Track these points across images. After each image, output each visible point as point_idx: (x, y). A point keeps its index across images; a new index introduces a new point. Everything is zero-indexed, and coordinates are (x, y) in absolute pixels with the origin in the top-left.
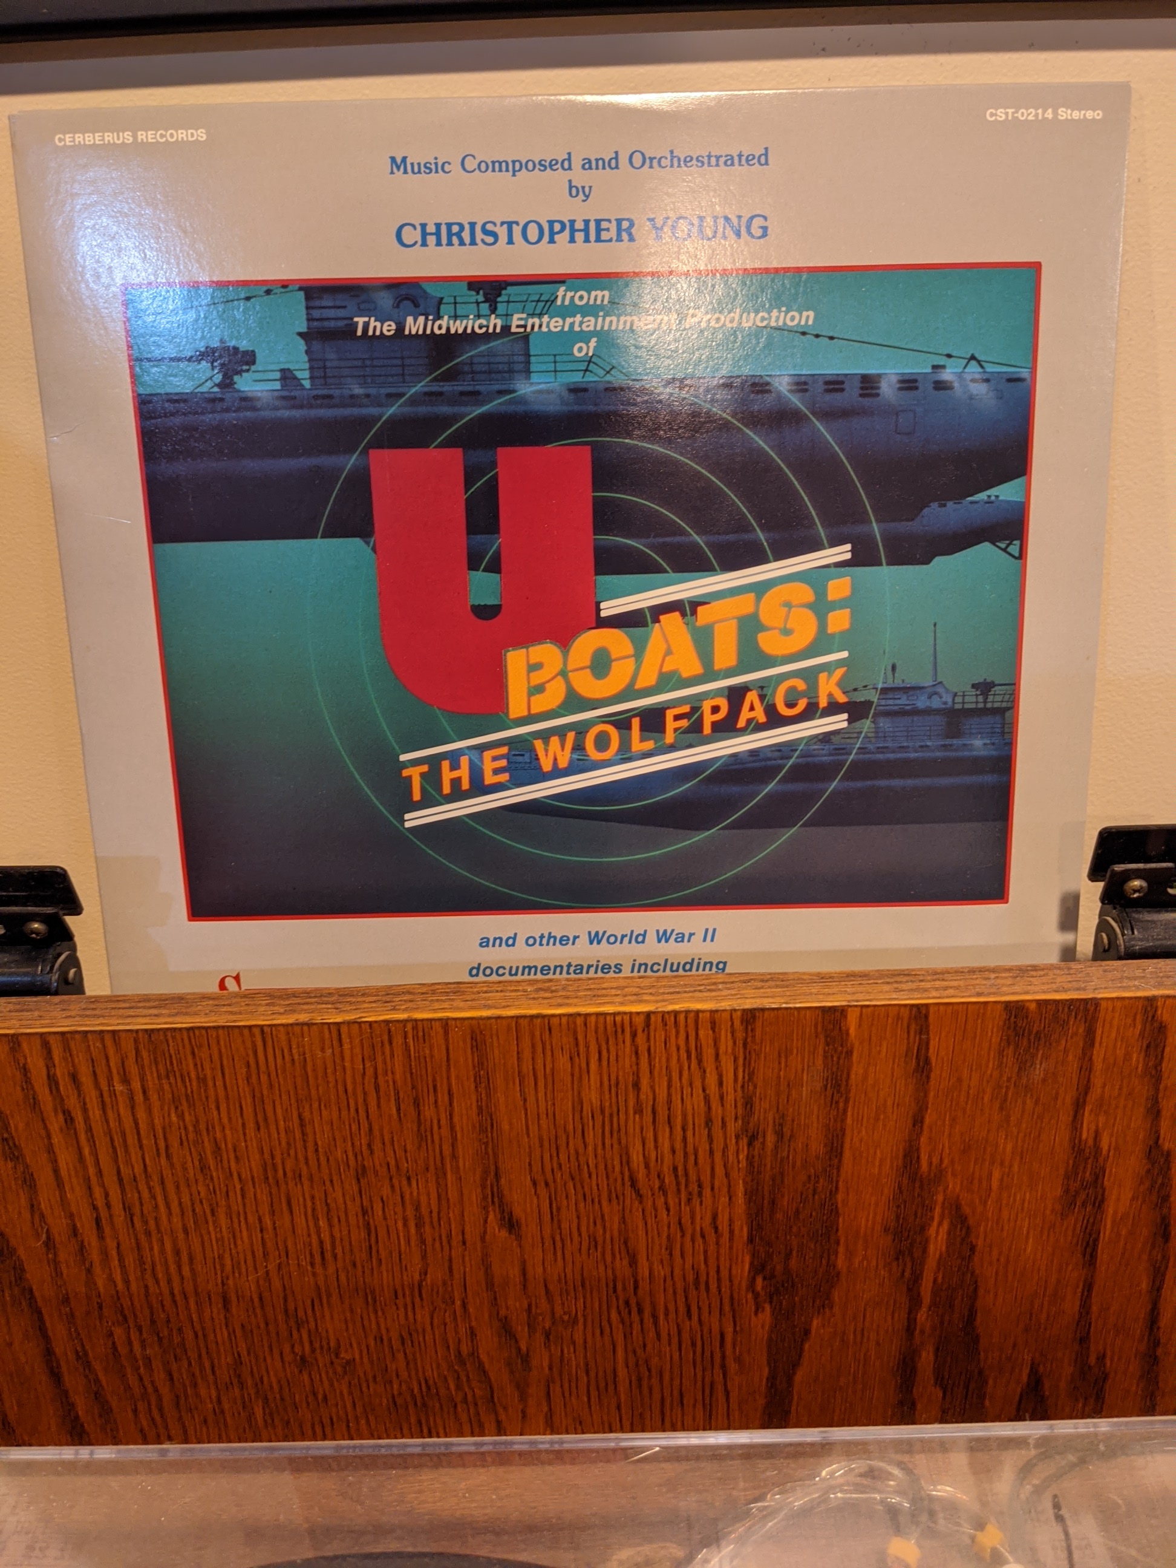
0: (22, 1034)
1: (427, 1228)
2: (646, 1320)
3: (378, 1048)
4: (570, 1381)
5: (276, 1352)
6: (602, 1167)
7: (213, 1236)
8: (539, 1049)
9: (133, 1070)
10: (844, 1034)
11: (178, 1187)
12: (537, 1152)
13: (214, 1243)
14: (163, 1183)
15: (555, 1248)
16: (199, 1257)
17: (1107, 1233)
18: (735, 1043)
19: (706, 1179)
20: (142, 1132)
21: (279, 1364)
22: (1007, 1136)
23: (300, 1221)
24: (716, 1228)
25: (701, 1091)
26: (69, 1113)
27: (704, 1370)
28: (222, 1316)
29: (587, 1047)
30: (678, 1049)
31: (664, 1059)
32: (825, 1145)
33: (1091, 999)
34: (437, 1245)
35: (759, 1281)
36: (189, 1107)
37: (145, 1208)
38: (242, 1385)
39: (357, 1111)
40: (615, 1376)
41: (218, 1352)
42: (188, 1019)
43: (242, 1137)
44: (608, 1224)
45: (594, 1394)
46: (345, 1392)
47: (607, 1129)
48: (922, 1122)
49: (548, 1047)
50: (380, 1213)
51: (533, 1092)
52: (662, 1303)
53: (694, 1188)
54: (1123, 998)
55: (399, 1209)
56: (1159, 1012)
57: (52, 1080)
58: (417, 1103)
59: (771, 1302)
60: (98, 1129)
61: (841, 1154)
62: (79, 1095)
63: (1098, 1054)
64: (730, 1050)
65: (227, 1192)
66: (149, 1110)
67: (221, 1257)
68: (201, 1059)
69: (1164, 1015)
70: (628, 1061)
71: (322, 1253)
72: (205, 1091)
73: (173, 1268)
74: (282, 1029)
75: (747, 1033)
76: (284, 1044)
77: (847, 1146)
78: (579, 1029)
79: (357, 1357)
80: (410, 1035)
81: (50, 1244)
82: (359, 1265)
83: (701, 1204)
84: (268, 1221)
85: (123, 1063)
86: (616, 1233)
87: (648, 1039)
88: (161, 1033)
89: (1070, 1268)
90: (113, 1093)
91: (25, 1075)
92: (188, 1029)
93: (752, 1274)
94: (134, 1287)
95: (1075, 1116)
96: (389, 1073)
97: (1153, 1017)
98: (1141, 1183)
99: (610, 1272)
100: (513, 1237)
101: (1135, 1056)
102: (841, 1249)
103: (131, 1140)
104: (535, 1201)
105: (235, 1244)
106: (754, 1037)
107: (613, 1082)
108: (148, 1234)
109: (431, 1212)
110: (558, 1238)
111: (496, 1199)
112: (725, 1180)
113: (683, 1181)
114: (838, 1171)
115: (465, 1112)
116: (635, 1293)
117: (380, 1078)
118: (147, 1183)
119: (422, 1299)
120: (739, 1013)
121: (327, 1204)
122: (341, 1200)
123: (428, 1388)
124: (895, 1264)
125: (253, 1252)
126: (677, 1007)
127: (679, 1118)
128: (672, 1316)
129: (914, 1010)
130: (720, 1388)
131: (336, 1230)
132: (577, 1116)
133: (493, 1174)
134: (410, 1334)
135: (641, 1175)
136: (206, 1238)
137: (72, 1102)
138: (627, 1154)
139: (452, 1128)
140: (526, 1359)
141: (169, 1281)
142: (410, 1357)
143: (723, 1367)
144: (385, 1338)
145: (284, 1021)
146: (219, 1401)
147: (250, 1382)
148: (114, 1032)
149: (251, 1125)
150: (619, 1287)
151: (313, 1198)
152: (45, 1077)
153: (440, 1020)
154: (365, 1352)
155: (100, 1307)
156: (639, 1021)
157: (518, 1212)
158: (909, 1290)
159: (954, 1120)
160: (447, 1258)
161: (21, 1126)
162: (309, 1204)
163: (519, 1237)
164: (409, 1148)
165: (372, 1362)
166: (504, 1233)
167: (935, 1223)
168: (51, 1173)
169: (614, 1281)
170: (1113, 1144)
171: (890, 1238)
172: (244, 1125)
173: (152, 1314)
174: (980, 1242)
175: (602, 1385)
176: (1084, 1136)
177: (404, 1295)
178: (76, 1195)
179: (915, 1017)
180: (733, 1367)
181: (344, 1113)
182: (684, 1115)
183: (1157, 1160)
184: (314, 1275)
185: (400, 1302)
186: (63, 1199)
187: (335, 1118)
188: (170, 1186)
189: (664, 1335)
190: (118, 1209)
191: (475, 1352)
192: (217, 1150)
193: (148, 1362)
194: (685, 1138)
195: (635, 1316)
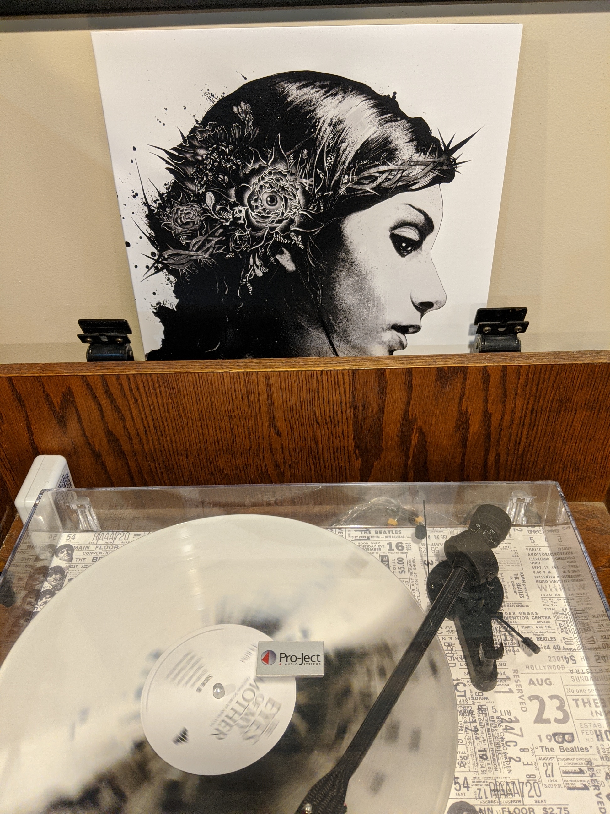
0: (120, 375)
1: (252, 434)
2: (321, 463)
3: (235, 380)
5: (203, 471)
6: (307, 416)
7: (183, 436)
8: (287, 381)
9: (157, 386)
10: (385, 377)
12: (286, 411)
13: (183, 439)
14: (166, 420)
15: (292, 440)
16: (178, 442)
17: (470, 438)
18: (350, 380)
19: (340, 420)
20: (160, 405)
21: (204, 475)
23: (211, 432)
24: (343, 435)
25: (339, 394)
26: (136, 398)
27: (340, 477)
28: (186, 461)
29: (302, 381)
30: (331, 381)
31: (327, 384)
32: (378, 410)
33: (466, 367)
34: (255, 440)
35: (357, 451)
36: (175, 397)
37: (160, 427)
39: (229, 399)
41: (184, 471)
42: (174, 370)
43: (192, 407)
44: (309, 433)
47: (309, 404)
48: (410, 404)
49: (290, 380)
50: (237, 430)
51: (285, 393)
52: (326, 458)
53: (336, 423)
54: (477, 366)
55: (243, 429)
57: (130, 389)
59: (361, 457)
60: (146, 404)
61: (383, 413)
62: (139, 393)
63: (468, 383)
64: (348, 382)
65: (188, 423)
66: (162, 398)
67: (185, 443)
68: (179, 383)
69: (489, 371)
70: (315, 385)
71: (218, 442)
72: (180, 393)
73: (170, 446)
74: (205, 374)
75: (353, 377)
76: (205, 378)
77: (385, 411)
78: (299, 375)
79: (229, 472)
80: (245, 376)
81: (130, 438)
82: (230, 445)
83: (339, 428)
84: (201, 432)
85: (153, 383)
86: (311, 436)
87: (322, 378)
89: (458, 448)
90: (150, 393)
91: (122, 387)
93: (355, 448)
94: (157, 450)
95: (460, 403)
96: (239, 388)
97: (486, 372)
98: (481, 423)
99: (310, 447)
100: (279, 437)
101: (480, 384)
102: (383, 441)
103: (156, 407)
104: (286, 426)
105: (190, 438)
106: (356, 377)
107: (311, 391)
108: (162, 435)
109: (253, 430)
110: (293, 437)
111: (273, 425)
112: (346, 421)
113: (333, 421)
114: (383, 418)
115: (264, 399)
116: (318, 454)
117: (237, 389)
118: (161, 420)
119: (250, 455)
120: (351, 370)
121: (220, 427)
122: (224, 425)
124: (401, 446)
125: (196, 441)
126: (331, 369)
128: (329, 461)
129: (407, 370)
131: (222, 434)
132: (299, 401)
133: (272, 418)
134: (246, 466)
135: (320, 419)
137: (137, 395)
138: (315, 412)
139: (259, 403)
140: (283, 474)
141: (169, 450)
142: (246, 473)
143: (346, 476)
145: (205, 372)
147: (195, 479)
149: (195, 402)
150: (313, 452)
152: (128, 387)
153: (255, 372)
154: (232, 471)
155: (146, 457)
156: (319, 373)
157: (280, 429)
158: (405, 454)
159: (420, 403)
160: (258, 443)
161: (120, 402)
162: (214, 426)
163: (281, 437)
164: (246, 410)
165: (234, 474)
166: (276, 436)
167: (414, 434)
168: (130, 416)
169: (311, 450)
170: (473, 410)
171: (399, 439)
172: (193, 403)
173: (163, 459)
174: (428, 440)
176: (463, 409)
177: (244, 454)
178: (139, 423)
179: (408, 372)
180: (349, 476)
182: (333, 401)
183: (487, 416)
184: (215, 448)
185: (243, 456)
186: (134, 424)
187: (222, 400)
188: (169, 421)
189: (327, 467)
190: (152, 428)
191: (266, 472)
192: (184, 410)
193: (162, 473)
194: (333, 408)
195: (318, 461)
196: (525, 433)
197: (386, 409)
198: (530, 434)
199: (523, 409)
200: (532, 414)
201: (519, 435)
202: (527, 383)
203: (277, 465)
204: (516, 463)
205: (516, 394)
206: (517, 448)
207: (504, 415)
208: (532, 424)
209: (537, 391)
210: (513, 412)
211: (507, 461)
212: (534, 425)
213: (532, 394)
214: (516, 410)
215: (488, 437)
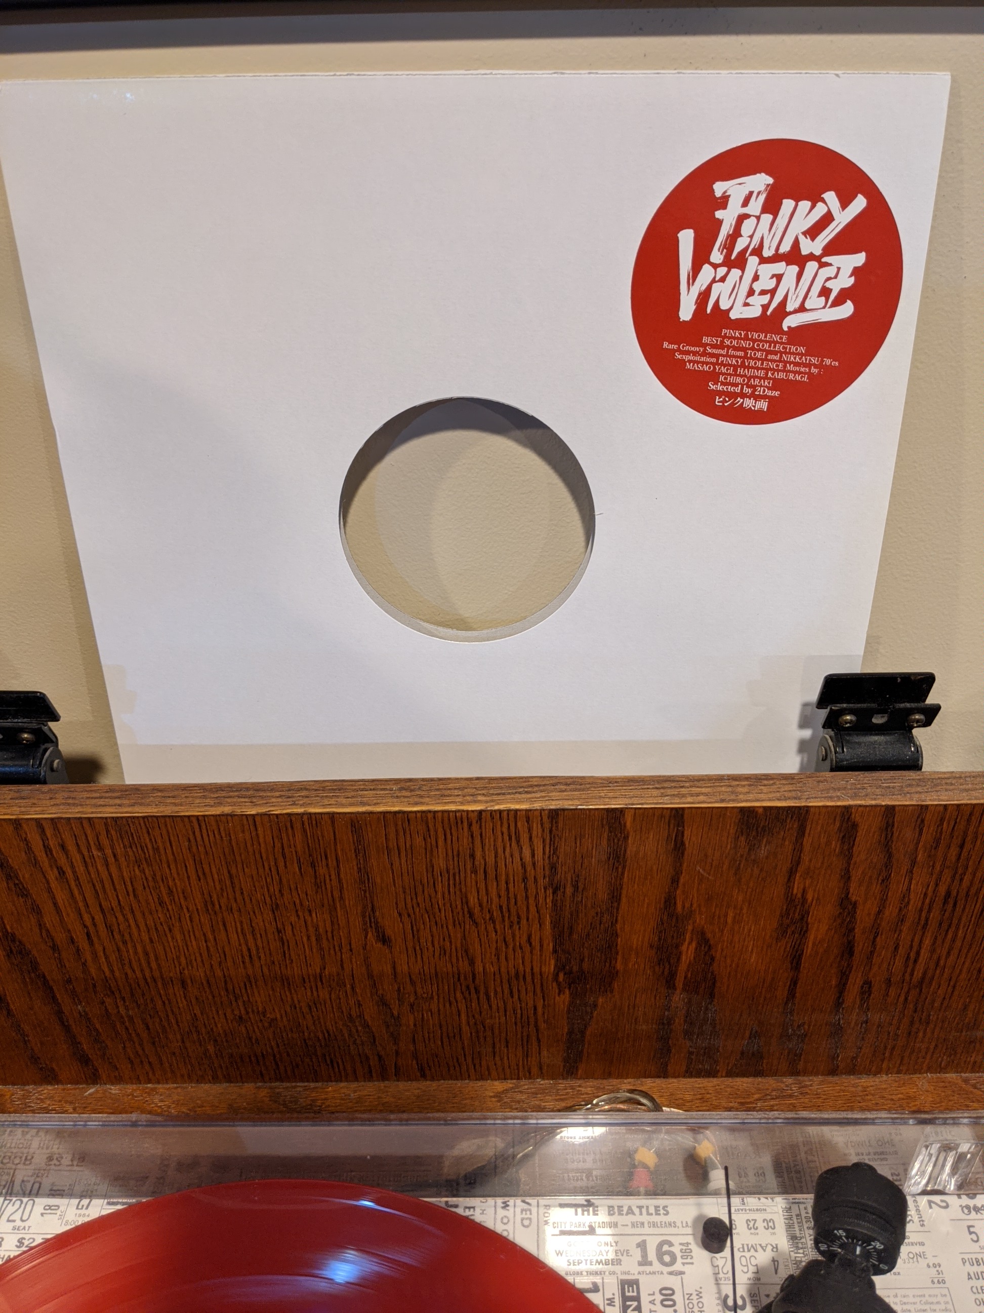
0: (22, 819)
1: (324, 941)
2: (481, 999)
3: (283, 831)
4: (428, 1033)
5: (221, 1013)
6: (449, 905)
7: (171, 944)
8: (401, 833)
9: (105, 842)
10: (622, 826)
11: (144, 914)
12: (402, 896)
13: (173, 949)
14: (133, 912)
15: (416, 954)
16: (162, 957)
17: (809, 951)
18: (543, 831)
19: (523, 914)
20: (116, 882)
21: (223, 1020)
22: (739, 890)
23: (234, 937)
24: (530, 944)
25: (519, 860)
26: (61, 868)
27: (523, 1027)
28: (182, 993)
29: (436, 832)
30: (502, 834)
31: (492, 840)
32: (608, 894)
33: (804, 807)
34: (332, 952)
35: (561, 977)
36: (148, 865)
37: (121, 927)
38: (198, 1032)
39: (270, 869)
40: (460, 1030)
41: (180, 1014)
42: (144, 809)
43: (187, 884)
44: (453, 940)
45: (445, 1040)
46: (271, 1037)
47: (451, 882)
48: (678, 881)
49: (408, 832)
50: (290, 932)
51: (397, 859)
52: (493, 987)
53: (515, 919)
54: (827, 807)
55: (304, 930)
56: (853, 816)
57: (47, 849)
58: (313, 865)
59: (570, 988)
60: (83, 879)
61: (620, 899)
62: (68, 858)
63: (807, 841)
64: (540, 835)
65: (180, 918)
66: (120, 868)
67: (178, 958)
68: (154, 836)
69: (856, 817)
70: (466, 841)
71: (250, 957)
72: (159, 856)
73: (145, 965)
74: (212, 818)
75: (552, 824)
76: (215, 827)
77: (624, 895)
78: (430, 821)
79: (278, 1016)
80: (306, 824)
82: (276, 963)
83: (520, 928)
84: (210, 936)
85: (98, 838)
86: (459, 945)
87: (481, 827)
88: (124, 820)
89: (781, 971)
90: (93, 858)
91: (27, 845)
92: (144, 817)
93: (556, 971)
94: (117, 974)
95: (789, 879)
96: (292, 846)
97: (849, 818)
98: (835, 920)
99: (455, 969)
100: (386, 947)
101: (834, 842)
102: (619, 958)
103: (108, 886)
104: (401, 925)
105: (188, 949)
106: (557, 827)
107: (455, 853)
108: (125, 942)
109: (327, 932)
110: (418, 948)
111: (373, 925)
112: (537, 915)
113: (507, 915)
114: (618, 909)
115: (349, 871)
116: (474, 982)
117: (286, 850)
118: (122, 912)
119: (322, 983)
120: (546, 812)
121: (252, 926)
122: (262, 923)
123: (329, 1035)
124: (657, 968)
125: (201, 954)
126: (501, 807)
127: (504, 877)
128: (500, 995)
129: (674, 812)
130: (534, 1038)
131: (259, 942)
132: (430, 875)
133: (370, 909)
134: (315, 1004)
135: (477, 910)
136: (166, 944)
137: (63, 861)
138: (466, 897)
139: (340, 881)
140: (397, 1019)
141: (142, 970)
142: (316, 1018)
143: (536, 1026)
144: (297, 1006)
145: (214, 813)
146: (183, 1042)
147: (203, 1030)
148: (89, 819)
149: (193, 877)
150: (462, 978)
151: (241, 922)
152: (42, 847)
153: (328, 813)
154: (284, 1015)
155: (94, 986)
156: (474, 817)
157: (389, 932)
158: (667, 981)
159: (701, 880)
160: (339, 958)
161: (27, 876)
162: (238, 924)
163: (390, 947)
164: (308, 892)
165: (289, 1021)
166: (379, 945)
167: (687, 943)
168: (51, 905)
169: (459, 974)
170: (816, 896)
171: (653, 952)
172: (188, 877)
173: (131, 989)
174: (718, 956)
175: (451, 1035)
176: (795, 891)
177: (310, 982)
178: (71, 918)
179: (674, 816)
180: (542, 1026)
181: (261, 870)
182: (507, 875)
183: (847, 906)
184: (245, 968)
185: (307, 985)
186: (62, 920)
187: (254, 873)
188: (139, 915)
189: (494, 1007)
190: (102, 928)
191: (361, 1016)
192: (170, 892)
193: (131, 1019)
194: (508, 889)
195: (474, 996)
196: (927, 942)
197: (624, 892)
198: (939, 941)
199: (925, 894)
200: (945, 902)
201: (916, 944)
202: (937, 841)
203: (383, 1002)
204: (906, 999)
205: (914, 862)
206: (909, 970)
207: (884, 907)
208: (945, 926)
209: (959, 858)
210: (905, 898)
211: (887, 995)
212: (950, 926)
213: (948, 863)
214: (912, 896)
215: (849, 949)
